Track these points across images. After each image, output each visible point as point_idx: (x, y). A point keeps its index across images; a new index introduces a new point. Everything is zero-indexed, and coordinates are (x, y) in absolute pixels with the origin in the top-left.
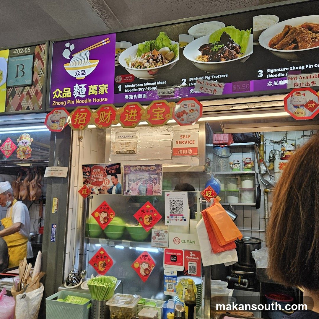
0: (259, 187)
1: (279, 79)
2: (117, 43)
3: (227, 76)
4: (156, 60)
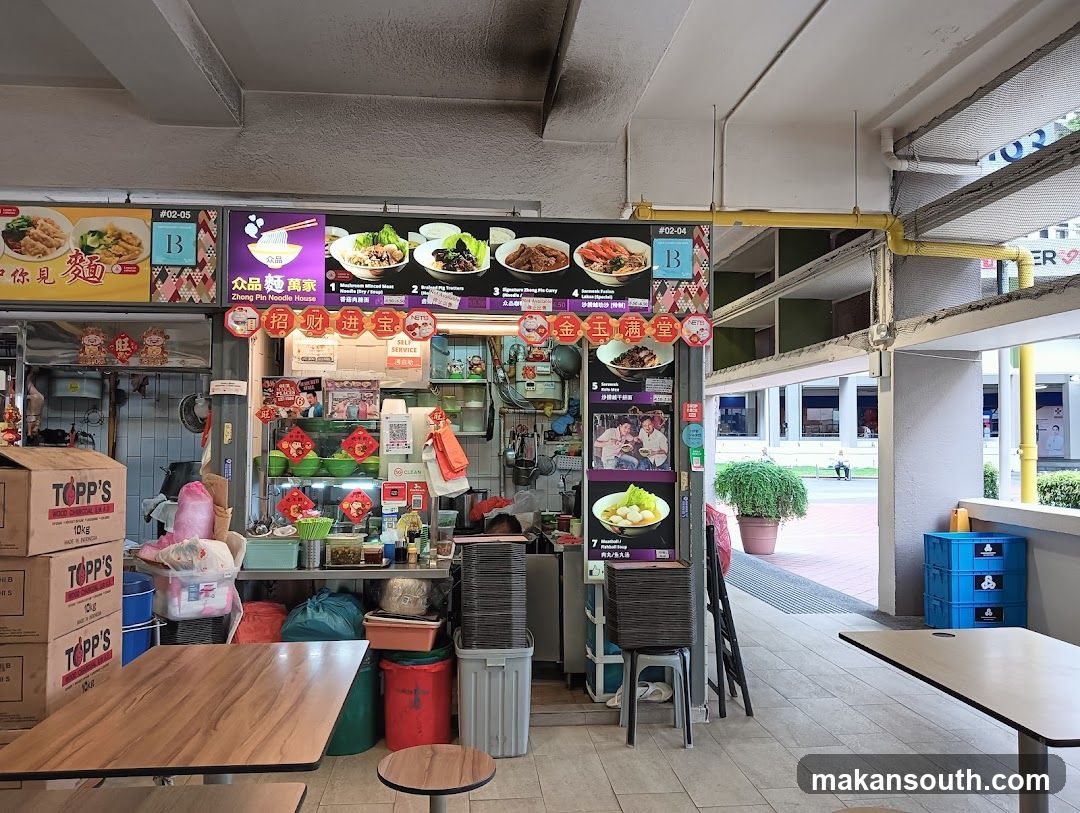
0: (492, 405)
1: (514, 299)
2: (328, 229)
3: (462, 289)
4: (380, 258)
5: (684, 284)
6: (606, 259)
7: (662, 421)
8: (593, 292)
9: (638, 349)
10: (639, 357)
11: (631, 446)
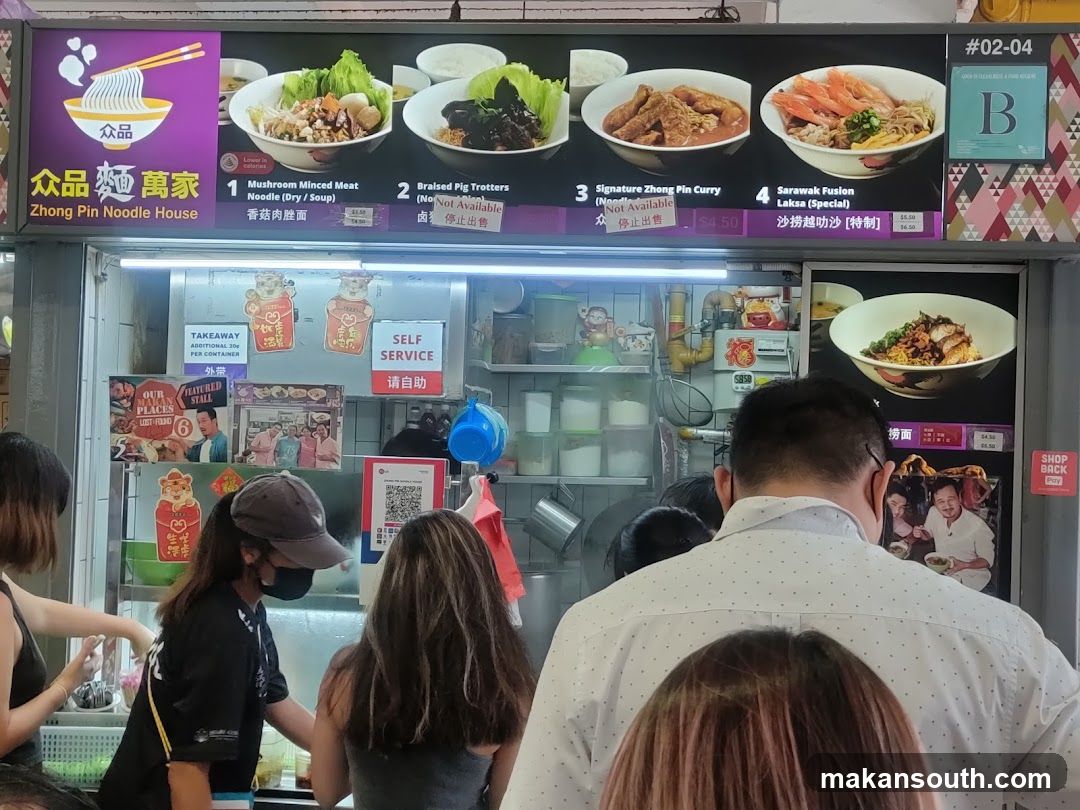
2: (225, 63)
3: (507, 188)
4: (333, 123)
5: (1025, 173)
6: (837, 115)
7: (982, 491)
8: (803, 191)
9: (928, 323)
10: (930, 341)
11: (906, 547)
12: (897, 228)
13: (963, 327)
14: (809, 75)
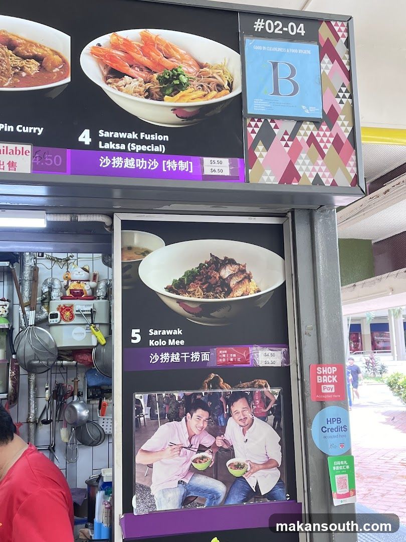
5: (307, 129)
6: (150, 71)
7: (268, 401)
8: (123, 135)
9: (217, 263)
10: (220, 277)
11: (210, 456)
12: (207, 171)
13: (244, 266)
14: (124, 34)
